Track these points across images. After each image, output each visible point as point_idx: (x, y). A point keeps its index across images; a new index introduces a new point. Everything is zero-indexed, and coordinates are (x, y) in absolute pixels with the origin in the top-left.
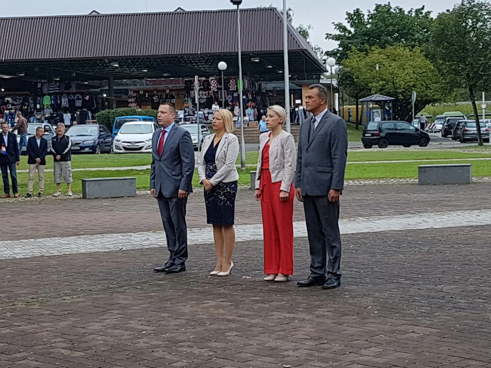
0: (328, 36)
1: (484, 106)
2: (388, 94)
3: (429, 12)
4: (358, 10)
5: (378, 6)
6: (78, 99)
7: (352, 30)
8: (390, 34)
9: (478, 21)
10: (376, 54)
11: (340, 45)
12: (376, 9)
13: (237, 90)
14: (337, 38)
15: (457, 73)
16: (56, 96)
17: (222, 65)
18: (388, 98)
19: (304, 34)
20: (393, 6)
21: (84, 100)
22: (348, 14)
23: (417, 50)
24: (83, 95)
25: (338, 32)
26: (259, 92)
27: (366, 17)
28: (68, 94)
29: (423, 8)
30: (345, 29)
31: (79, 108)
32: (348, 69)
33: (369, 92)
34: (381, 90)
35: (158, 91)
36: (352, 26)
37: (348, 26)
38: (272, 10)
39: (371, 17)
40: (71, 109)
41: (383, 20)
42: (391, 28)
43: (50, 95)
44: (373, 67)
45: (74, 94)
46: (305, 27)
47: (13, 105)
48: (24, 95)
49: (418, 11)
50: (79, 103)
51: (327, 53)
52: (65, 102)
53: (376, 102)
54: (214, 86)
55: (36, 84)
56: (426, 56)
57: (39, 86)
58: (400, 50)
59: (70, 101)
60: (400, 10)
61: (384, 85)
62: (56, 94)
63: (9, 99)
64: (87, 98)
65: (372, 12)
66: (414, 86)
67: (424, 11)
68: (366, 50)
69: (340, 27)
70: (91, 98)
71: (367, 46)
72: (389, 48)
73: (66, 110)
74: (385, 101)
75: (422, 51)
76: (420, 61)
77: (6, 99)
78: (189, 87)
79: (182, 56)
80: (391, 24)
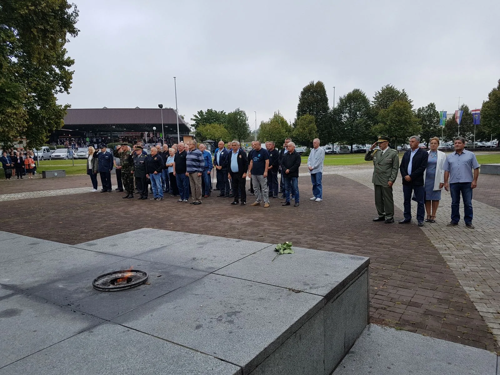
0: (192, 119)
1: (243, 144)
2: (213, 140)
3: (225, 113)
4: (201, 111)
5: (208, 110)
6: (100, 139)
7: (200, 117)
8: (213, 119)
9: (241, 116)
10: (208, 126)
11: (196, 123)
12: (208, 111)
13: (160, 137)
14: (195, 120)
15: (235, 133)
16: (91, 138)
17: (154, 128)
18: (212, 141)
19: (183, 118)
20: (213, 110)
21: (102, 140)
22: (198, 112)
23: (222, 125)
24: (102, 137)
25: (195, 118)
26: (168, 138)
27: (204, 113)
28: (96, 137)
29: (223, 111)
30: (197, 117)
31: (100, 142)
32: (199, 131)
33: (206, 139)
34: (210, 138)
35: (130, 137)
36: (200, 116)
37: (198, 116)
38: (172, 109)
39: (206, 113)
40: (97, 142)
41: (210, 114)
42: (213, 117)
43: (89, 137)
44: (207, 130)
45: (98, 137)
46: (183, 115)
47: (74, 141)
48: (79, 137)
49: (222, 112)
50: (100, 141)
51: (191, 125)
52: (95, 140)
53: (208, 142)
54: (151, 135)
55: (83, 133)
56: (225, 127)
57: (85, 134)
58: (216, 125)
59: (96, 139)
60: (216, 111)
61: (211, 137)
62: (91, 137)
63: (73, 139)
64: (103, 139)
65: (206, 112)
66: (221, 137)
67: (223, 112)
68: (205, 125)
69: (195, 116)
70: (105, 139)
71: (205, 123)
72: (212, 124)
73: (95, 143)
74: (212, 142)
75: (223, 126)
76: (223, 129)
77: (72, 139)
78: (142, 135)
79: (139, 124)
80: (213, 116)
